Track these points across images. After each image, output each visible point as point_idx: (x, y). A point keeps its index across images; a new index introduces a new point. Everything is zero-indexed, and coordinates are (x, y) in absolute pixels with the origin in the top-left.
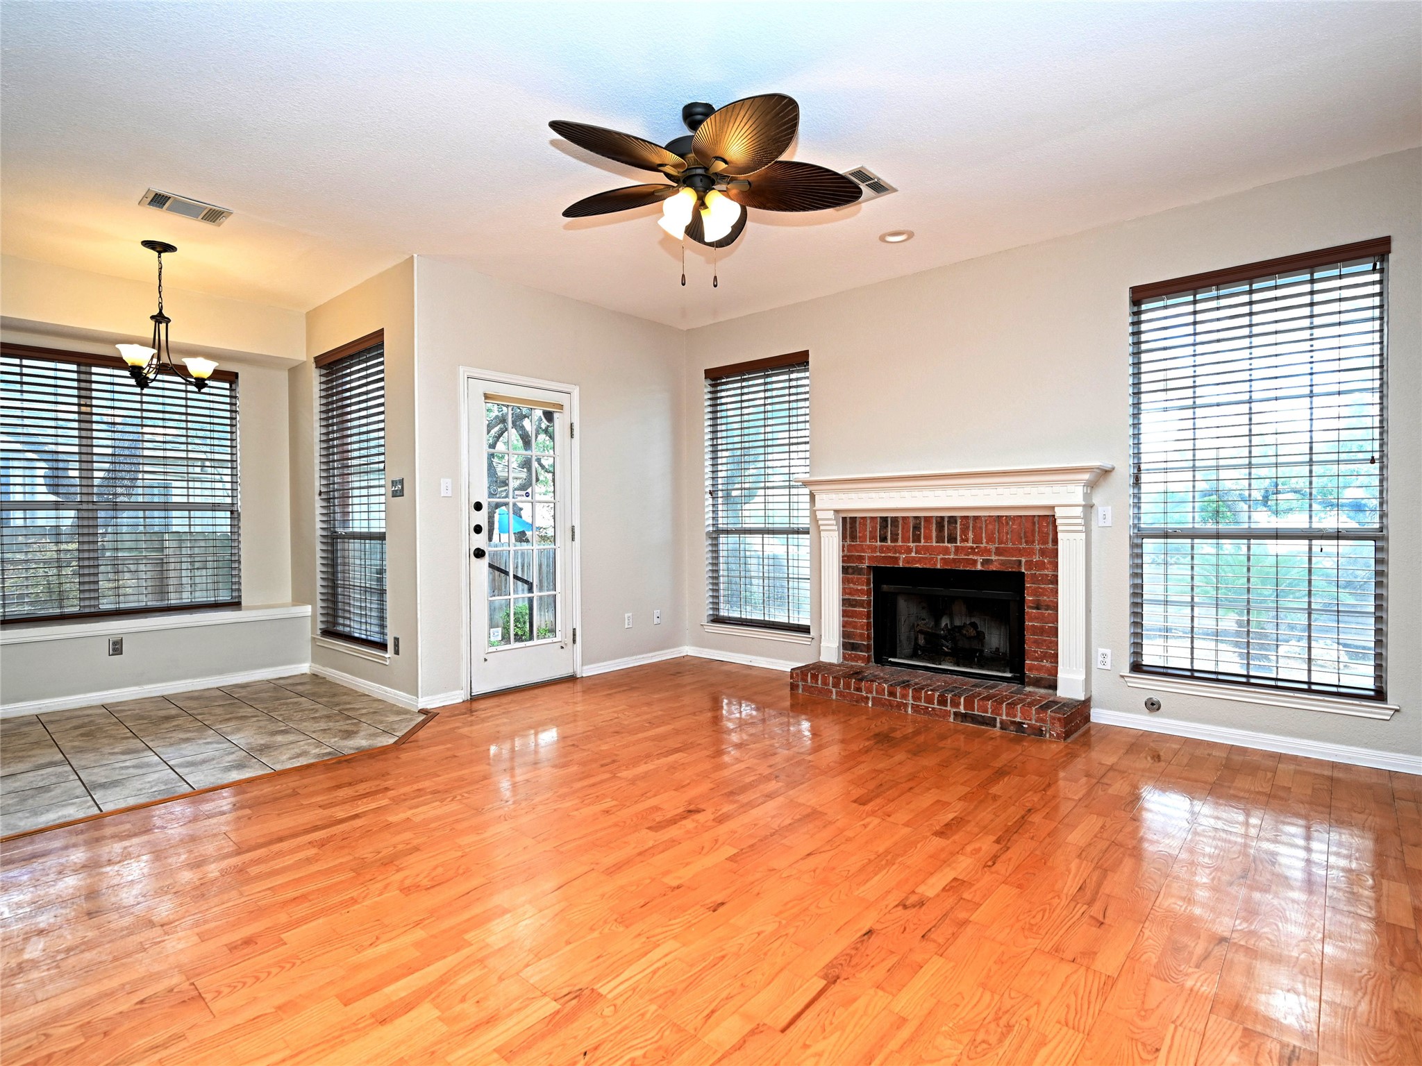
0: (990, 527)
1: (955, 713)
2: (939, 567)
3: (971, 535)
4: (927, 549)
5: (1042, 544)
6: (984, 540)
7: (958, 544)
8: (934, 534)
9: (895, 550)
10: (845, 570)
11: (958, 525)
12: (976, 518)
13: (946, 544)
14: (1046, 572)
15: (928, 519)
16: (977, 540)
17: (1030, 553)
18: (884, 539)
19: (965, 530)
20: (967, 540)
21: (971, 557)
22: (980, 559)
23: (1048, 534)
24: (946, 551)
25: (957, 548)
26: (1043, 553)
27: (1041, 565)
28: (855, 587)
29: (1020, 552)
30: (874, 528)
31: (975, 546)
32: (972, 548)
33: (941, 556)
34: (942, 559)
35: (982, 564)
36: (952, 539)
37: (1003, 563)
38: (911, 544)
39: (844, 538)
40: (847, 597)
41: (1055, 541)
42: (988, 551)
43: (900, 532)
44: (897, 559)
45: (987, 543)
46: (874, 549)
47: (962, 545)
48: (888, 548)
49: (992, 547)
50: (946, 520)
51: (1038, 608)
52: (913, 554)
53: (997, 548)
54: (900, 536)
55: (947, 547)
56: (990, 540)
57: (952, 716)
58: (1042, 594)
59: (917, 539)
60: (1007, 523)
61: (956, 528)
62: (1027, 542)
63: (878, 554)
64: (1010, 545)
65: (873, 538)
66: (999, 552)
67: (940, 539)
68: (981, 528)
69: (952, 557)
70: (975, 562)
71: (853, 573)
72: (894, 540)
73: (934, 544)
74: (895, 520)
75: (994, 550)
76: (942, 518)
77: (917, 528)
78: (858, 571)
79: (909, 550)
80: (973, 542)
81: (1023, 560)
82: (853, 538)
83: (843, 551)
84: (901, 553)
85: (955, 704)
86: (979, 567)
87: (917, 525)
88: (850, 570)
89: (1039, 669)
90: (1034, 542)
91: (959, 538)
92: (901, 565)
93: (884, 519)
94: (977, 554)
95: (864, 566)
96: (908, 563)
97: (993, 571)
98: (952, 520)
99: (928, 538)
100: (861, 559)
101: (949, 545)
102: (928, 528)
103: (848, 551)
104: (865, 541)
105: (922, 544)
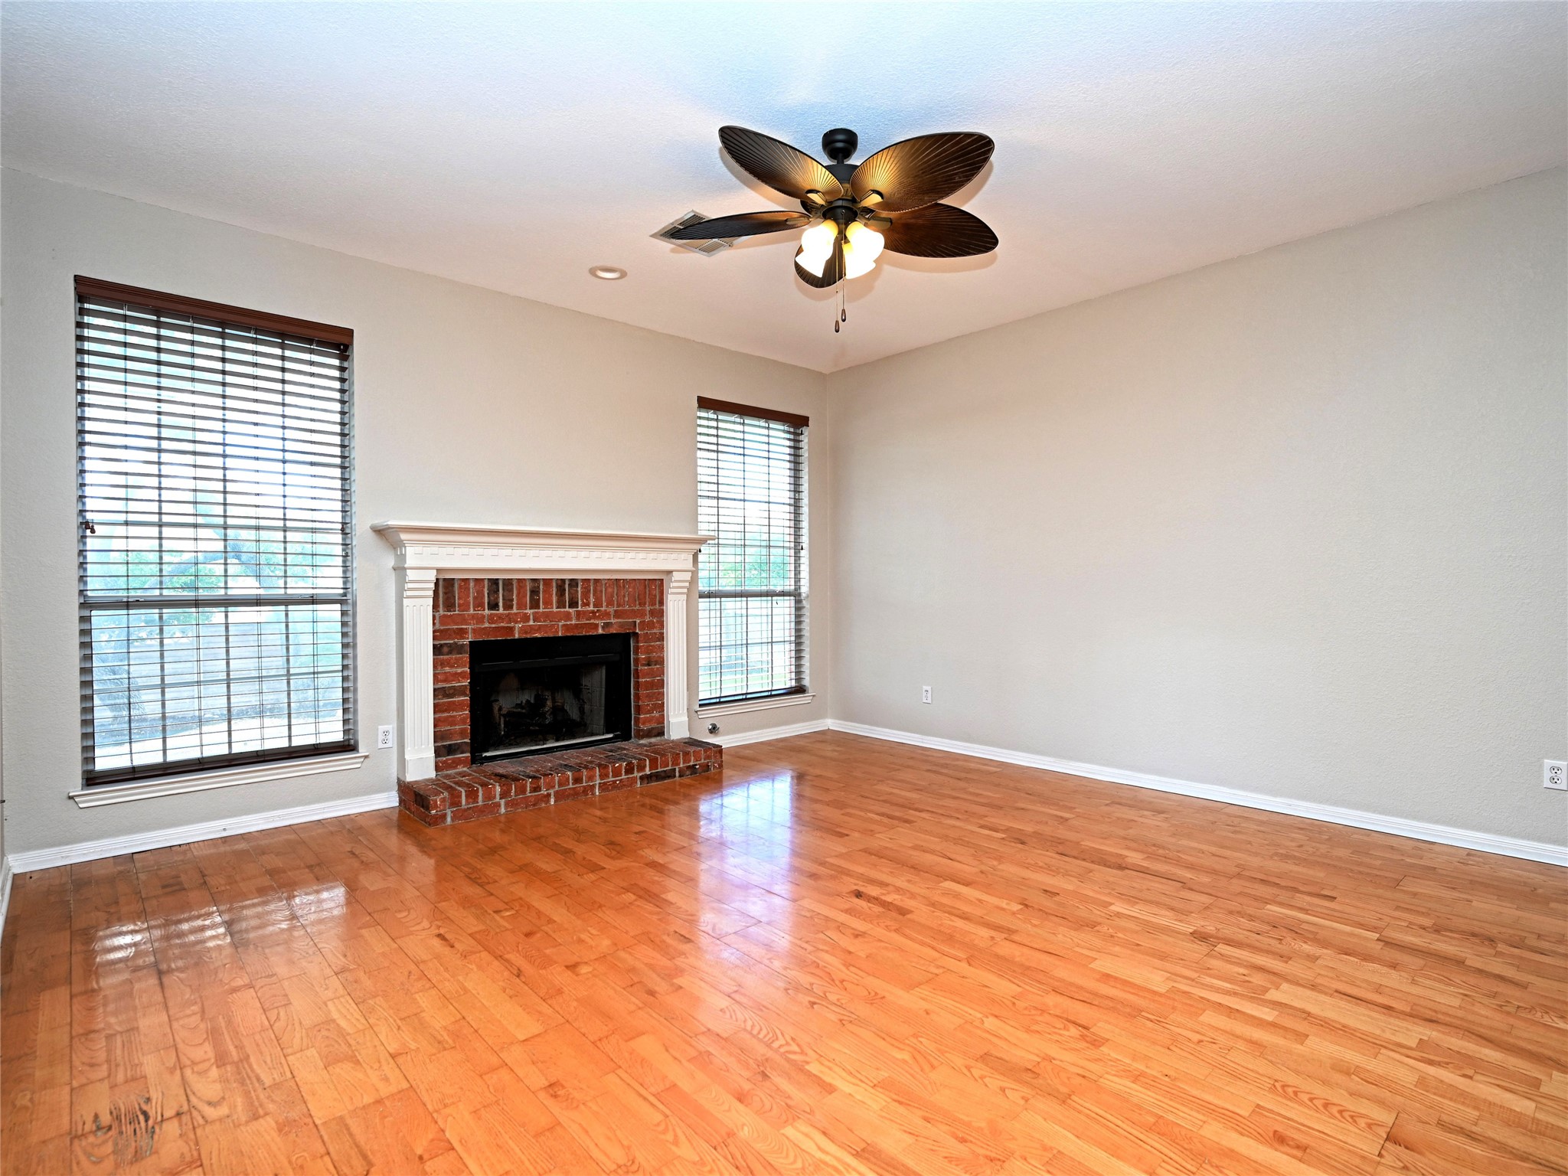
0: (610, 590)
1: (641, 778)
2: (560, 635)
3: (592, 600)
4: (547, 616)
5: (652, 605)
6: (604, 604)
7: (579, 609)
8: (554, 599)
9: (510, 618)
10: (437, 650)
11: (579, 589)
12: (596, 581)
13: (567, 609)
14: (655, 631)
15: (547, 582)
16: (597, 604)
17: (642, 614)
18: (494, 606)
19: (586, 594)
20: (588, 604)
21: (592, 621)
22: (601, 623)
23: (655, 596)
24: (568, 616)
25: (578, 613)
26: (652, 613)
27: (651, 625)
28: (454, 670)
29: (634, 613)
30: (480, 593)
31: (596, 609)
32: (593, 612)
33: (563, 623)
34: (564, 625)
35: (603, 627)
36: (573, 604)
37: (621, 625)
38: (529, 611)
39: (435, 607)
40: (440, 685)
41: (661, 603)
42: (607, 614)
43: (514, 597)
44: (512, 629)
45: (607, 606)
46: (480, 619)
47: (584, 609)
48: (500, 618)
49: (611, 610)
50: (567, 583)
51: (649, 665)
52: (531, 623)
53: (616, 611)
54: (515, 602)
55: (569, 613)
56: (610, 603)
57: (639, 782)
58: (652, 652)
59: (535, 605)
60: (624, 586)
61: (577, 591)
62: (640, 604)
63: (487, 625)
64: (627, 607)
65: (479, 605)
66: (617, 614)
67: (561, 604)
68: (602, 591)
69: (573, 622)
70: (597, 625)
71: (450, 653)
72: (508, 606)
73: (555, 610)
74: (508, 583)
75: (612, 613)
76: (563, 581)
77: (535, 592)
78: (456, 649)
79: (526, 618)
80: (595, 606)
81: (638, 621)
82: (450, 605)
83: (434, 624)
84: (516, 622)
85: (641, 768)
86: (600, 631)
87: (536, 588)
88: (445, 649)
89: (649, 720)
90: (645, 604)
91: (580, 603)
92: (517, 636)
93: (494, 582)
94: (598, 618)
95: (466, 642)
96: (526, 633)
97: (612, 634)
98: (574, 583)
99: (548, 603)
100: (462, 633)
101: (571, 610)
102: (547, 591)
103: (442, 623)
104: (468, 609)
105: (541, 610)
